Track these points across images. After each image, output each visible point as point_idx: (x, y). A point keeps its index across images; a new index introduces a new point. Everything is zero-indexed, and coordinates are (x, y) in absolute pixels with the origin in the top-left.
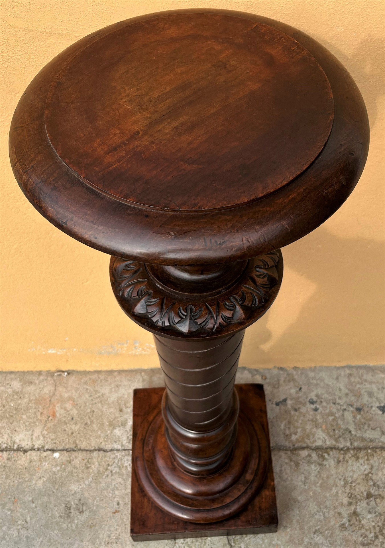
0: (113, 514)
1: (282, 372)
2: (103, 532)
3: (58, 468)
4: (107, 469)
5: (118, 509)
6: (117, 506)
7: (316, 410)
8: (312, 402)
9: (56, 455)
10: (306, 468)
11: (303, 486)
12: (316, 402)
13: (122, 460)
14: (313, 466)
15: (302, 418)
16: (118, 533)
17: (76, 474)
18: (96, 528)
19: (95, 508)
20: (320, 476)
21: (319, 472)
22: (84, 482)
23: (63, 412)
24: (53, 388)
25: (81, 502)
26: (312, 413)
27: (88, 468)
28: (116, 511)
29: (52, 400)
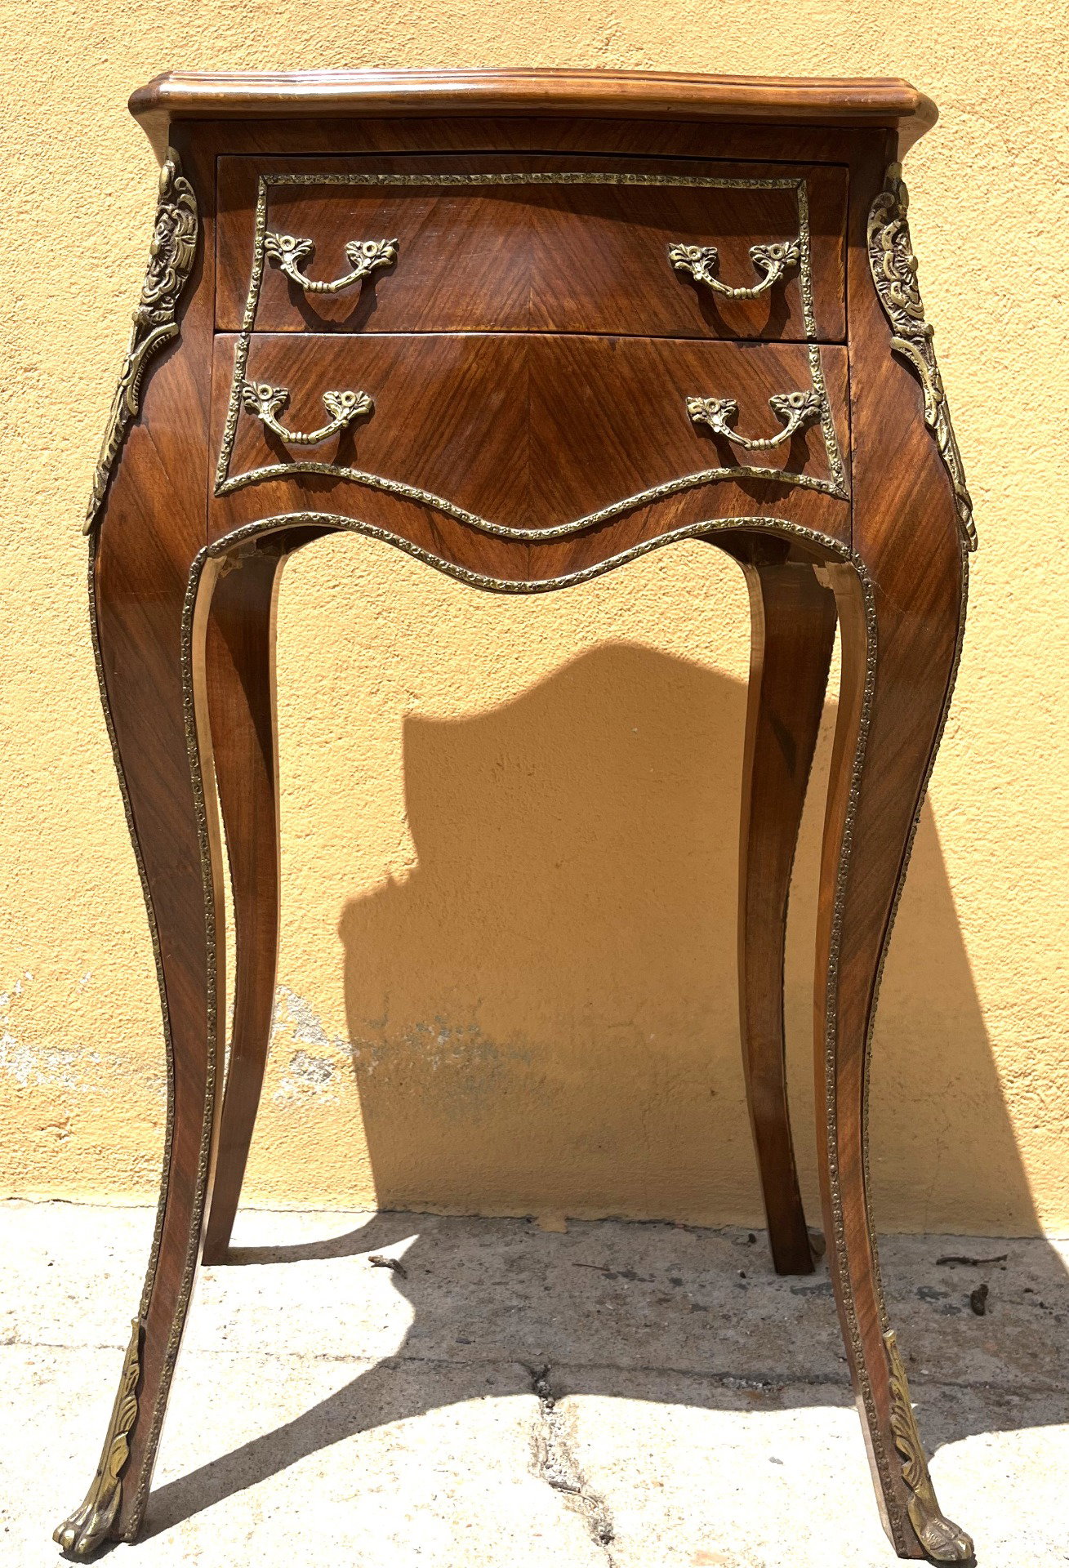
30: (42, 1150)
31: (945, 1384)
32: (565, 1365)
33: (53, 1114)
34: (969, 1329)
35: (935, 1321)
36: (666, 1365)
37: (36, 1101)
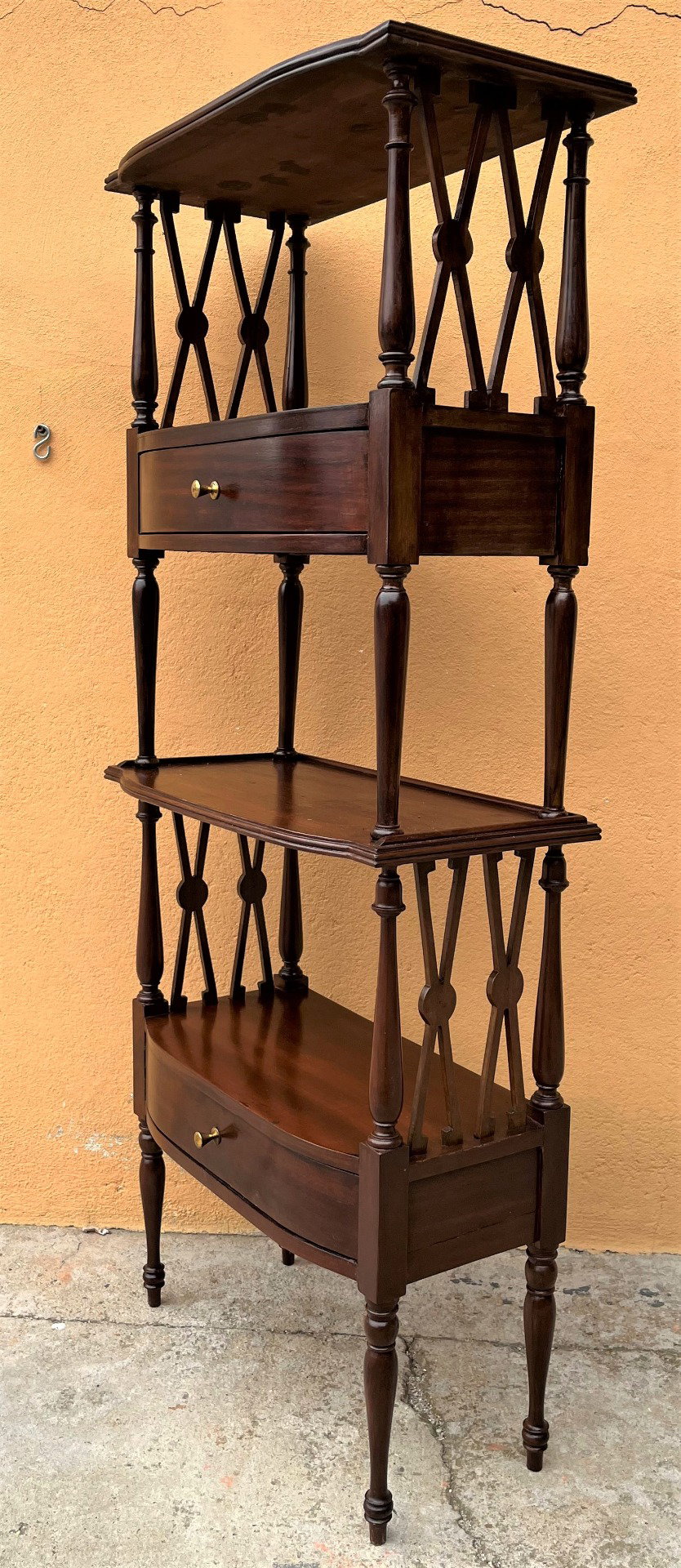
0: (172, 1410)
1: (577, 1255)
2: (143, 1433)
3: (58, 1343)
4: (170, 1350)
5: (182, 1404)
6: (181, 1400)
7: (658, 1304)
8: (646, 1293)
9: (61, 1326)
10: (636, 1373)
11: (629, 1398)
12: (657, 1294)
13: (205, 1339)
14: (652, 1372)
15: (625, 1313)
16: (177, 1436)
17: (96, 1353)
18: (127, 1426)
19: (129, 1398)
20: (671, 1387)
21: (667, 1381)
22: (112, 1364)
23: (87, 1276)
24: (75, 1248)
25: (100, 1389)
26: (649, 1308)
27: (125, 1346)
28: (178, 1406)
29: (68, 1261)
30: (106, 1197)
31: (645, 1350)
32: (425, 1338)
33: (114, 1175)
34: (666, 1316)
35: (648, 1312)
36: (485, 1338)
37: (102, 1168)
